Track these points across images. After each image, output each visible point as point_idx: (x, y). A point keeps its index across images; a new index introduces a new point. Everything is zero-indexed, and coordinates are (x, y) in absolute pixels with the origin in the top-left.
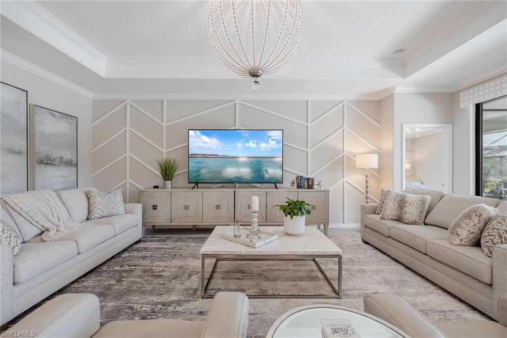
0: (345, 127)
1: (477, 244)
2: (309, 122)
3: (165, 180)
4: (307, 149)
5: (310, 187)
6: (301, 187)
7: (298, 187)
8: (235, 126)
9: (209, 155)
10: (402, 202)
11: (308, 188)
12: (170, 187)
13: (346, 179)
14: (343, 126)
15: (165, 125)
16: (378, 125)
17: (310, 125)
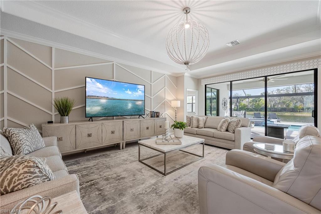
0: (166, 87)
1: (227, 130)
2: (152, 82)
3: (62, 116)
4: (151, 96)
5: (158, 116)
6: (153, 117)
7: (151, 117)
8: (113, 78)
9: (102, 97)
10: (198, 121)
11: (156, 117)
12: (67, 122)
13: (166, 112)
14: (165, 86)
15: (53, 69)
16: (176, 88)
17: (152, 84)
